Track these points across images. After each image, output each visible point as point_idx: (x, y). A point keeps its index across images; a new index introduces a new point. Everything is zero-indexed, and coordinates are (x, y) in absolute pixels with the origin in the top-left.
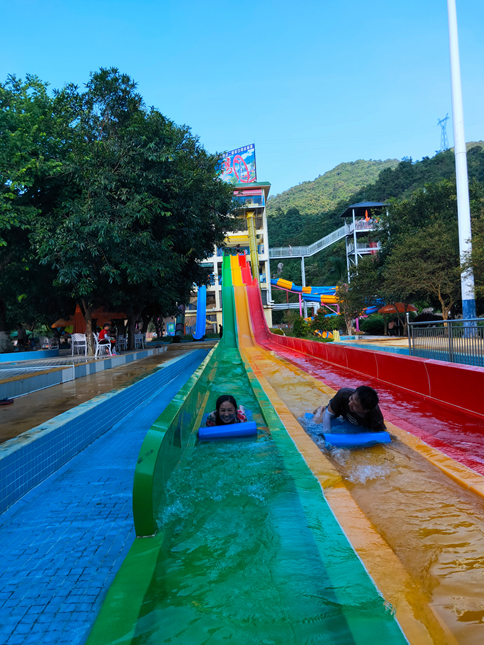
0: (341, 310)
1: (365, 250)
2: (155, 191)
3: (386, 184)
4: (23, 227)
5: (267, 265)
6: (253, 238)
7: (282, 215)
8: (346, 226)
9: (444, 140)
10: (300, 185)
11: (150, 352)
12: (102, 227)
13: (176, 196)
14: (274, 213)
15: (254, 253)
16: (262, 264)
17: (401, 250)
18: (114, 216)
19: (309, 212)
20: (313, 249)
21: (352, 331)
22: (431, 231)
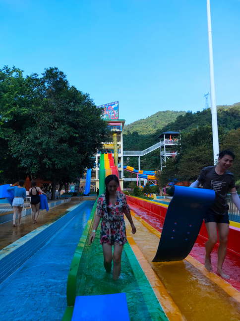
0: (157, 183)
1: (170, 154)
2: (71, 124)
3: (180, 123)
4: (6, 139)
5: (122, 159)
6: (116, 145)
7: (130, 134)
8: (160, 143)
9: (207, 104)
10: (139, 121)
11: (63, 202)
12: (45, 141)
13: (81, 127)
14: (126, 133)
15: (116, 153)
16: (119, 158)
17: (186, 157)
18: (51, 135)
19: (143, 134)
20: (145, 152)
21: (162, 194)
22: (201, 148)
